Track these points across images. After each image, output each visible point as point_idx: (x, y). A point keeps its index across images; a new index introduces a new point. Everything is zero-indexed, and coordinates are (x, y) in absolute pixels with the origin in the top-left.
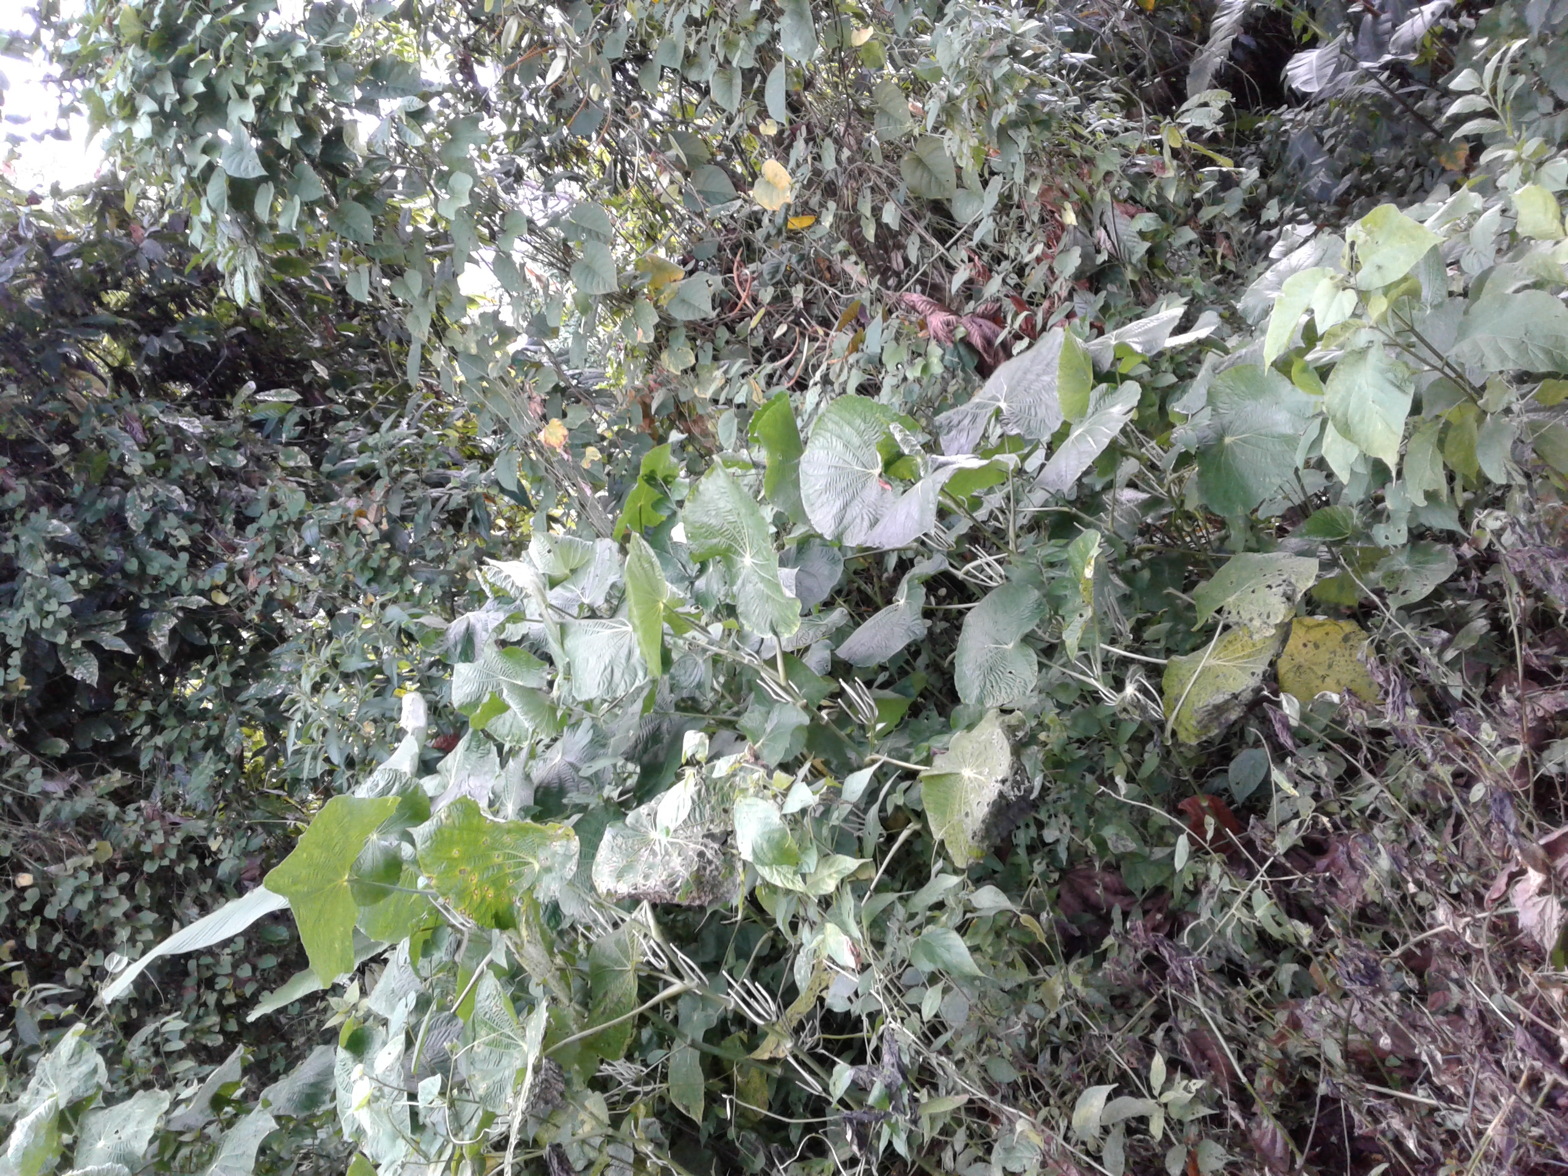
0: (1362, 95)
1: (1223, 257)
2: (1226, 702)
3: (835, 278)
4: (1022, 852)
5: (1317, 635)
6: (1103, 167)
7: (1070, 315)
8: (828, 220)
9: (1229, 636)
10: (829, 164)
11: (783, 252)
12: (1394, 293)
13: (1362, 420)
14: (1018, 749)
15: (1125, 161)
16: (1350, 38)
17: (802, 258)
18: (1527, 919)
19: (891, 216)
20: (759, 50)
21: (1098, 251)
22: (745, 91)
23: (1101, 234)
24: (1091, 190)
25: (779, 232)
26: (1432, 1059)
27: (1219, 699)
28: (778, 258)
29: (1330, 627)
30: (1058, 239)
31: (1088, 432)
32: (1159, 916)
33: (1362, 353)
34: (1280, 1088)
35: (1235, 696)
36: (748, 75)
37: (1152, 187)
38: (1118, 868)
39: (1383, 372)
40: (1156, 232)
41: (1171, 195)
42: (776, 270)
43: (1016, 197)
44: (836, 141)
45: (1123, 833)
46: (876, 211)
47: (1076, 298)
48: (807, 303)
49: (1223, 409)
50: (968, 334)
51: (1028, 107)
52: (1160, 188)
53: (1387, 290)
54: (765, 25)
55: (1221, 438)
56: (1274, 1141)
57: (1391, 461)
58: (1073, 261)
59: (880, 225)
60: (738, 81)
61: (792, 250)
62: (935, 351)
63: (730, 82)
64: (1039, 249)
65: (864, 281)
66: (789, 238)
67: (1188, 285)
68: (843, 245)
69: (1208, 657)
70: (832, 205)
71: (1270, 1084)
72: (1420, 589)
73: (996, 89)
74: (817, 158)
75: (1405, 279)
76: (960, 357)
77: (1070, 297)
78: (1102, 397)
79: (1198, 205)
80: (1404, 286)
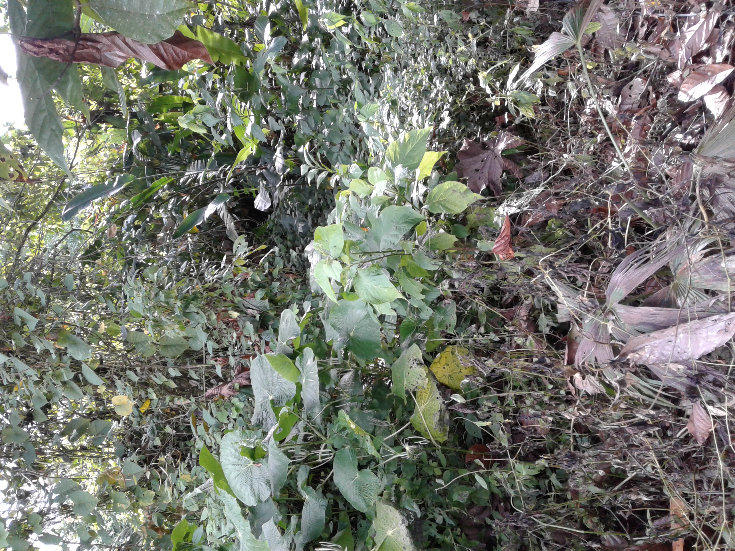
0: (286, 194)
1: (294, 279)
2: (440, 415)
3: (176, 411)
4: (438, 536)
5: (443, 361)
6: (228, 292)
7: (267, 344)
8: (154, 396)
9: (418, 394)
10: (135, 379)
11: (149, 422)
12: (347, 250)
13: (379, 294)
14: (397, 505)
15: (234, 283)
16: (264, 182)
17: (158, 417)
18: (590, 390)
19: (174, 372)
20: (71, 367)
21: (255, 317)
22: (80, 386)
23: (250, 311)
24: (232, 302)
25: (141, 417)
26: (618, 464)
27: (437, 417)
28: (150, 426)
29: (444, 355)
30: (238, 326)
31: (307, 378)
32: (502, 504)
33: (357, 274)
34: (596, 519)
35: (440, 411)
36: (76, 379)
37: (250, 283)
38: (473, 503)
39: (369, 275)
40: (266, 294)
41: (258, 279)
42: (153, 431)
43: (211, 327)
44: (130, 369)
45: (460, 492)
46: (168, 376)
47: (263, 337)
48: (176, 429)
49: (340, 326)
50: (240, 384)
51: (183, 298)
52: (253, 280)
53: (344, 251)
54: (65, 358)
55: (349, 336)
56: (614, 540)
57: (401, 296)
58: (250, 327)
59: (175, 379)
60: (75, 385)
61: (151, 418)
62: (235, 400)
63: (72, 389)
64: (235, 335)
65: (188, 401)
66: (147, 415)
67: (294, 298)
68: (168, 398)
69: (420, 408)
70: (150, 390)
71: (592, 521)
72: (453, 319)
73: (167, 303)
74: (129, 381)
75: (345, 243)
76: (245, 393)
77: (261, 338)
78: (301, 362)
79: (270, 273)
80: (347, 245)
